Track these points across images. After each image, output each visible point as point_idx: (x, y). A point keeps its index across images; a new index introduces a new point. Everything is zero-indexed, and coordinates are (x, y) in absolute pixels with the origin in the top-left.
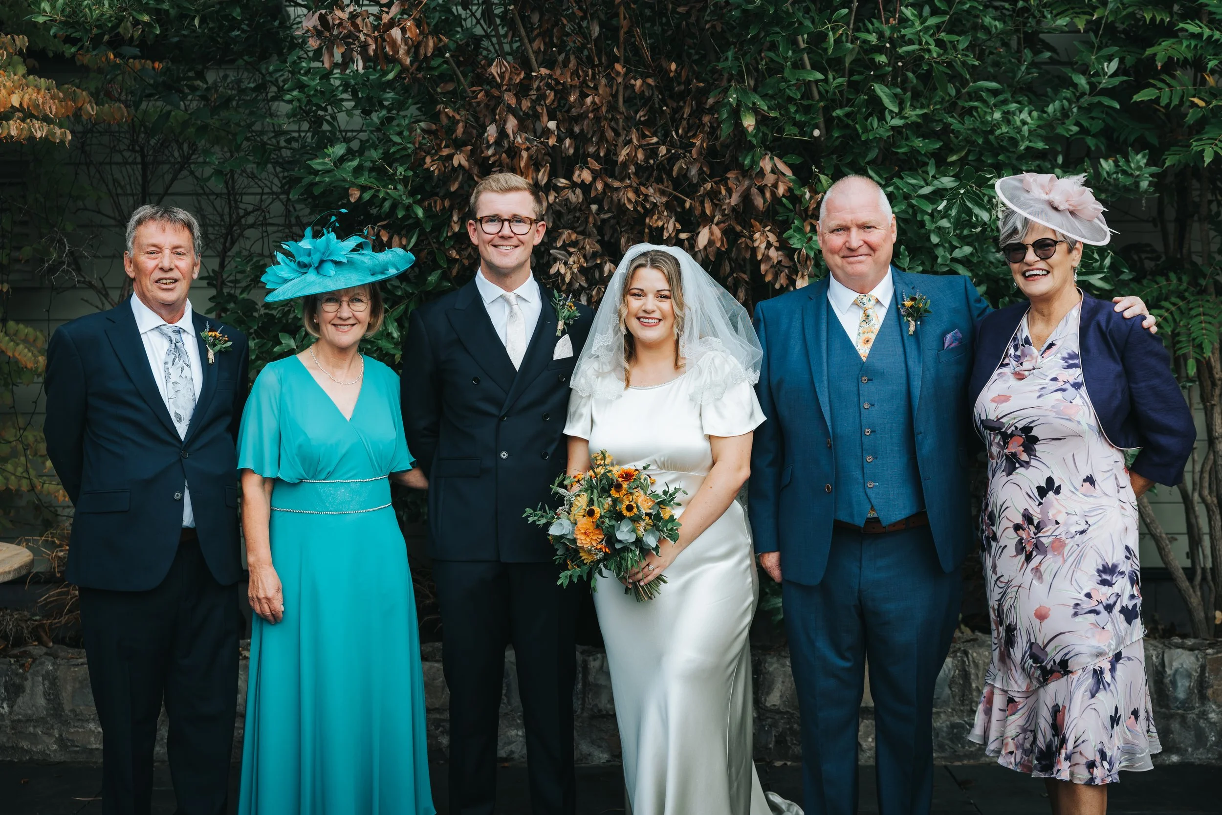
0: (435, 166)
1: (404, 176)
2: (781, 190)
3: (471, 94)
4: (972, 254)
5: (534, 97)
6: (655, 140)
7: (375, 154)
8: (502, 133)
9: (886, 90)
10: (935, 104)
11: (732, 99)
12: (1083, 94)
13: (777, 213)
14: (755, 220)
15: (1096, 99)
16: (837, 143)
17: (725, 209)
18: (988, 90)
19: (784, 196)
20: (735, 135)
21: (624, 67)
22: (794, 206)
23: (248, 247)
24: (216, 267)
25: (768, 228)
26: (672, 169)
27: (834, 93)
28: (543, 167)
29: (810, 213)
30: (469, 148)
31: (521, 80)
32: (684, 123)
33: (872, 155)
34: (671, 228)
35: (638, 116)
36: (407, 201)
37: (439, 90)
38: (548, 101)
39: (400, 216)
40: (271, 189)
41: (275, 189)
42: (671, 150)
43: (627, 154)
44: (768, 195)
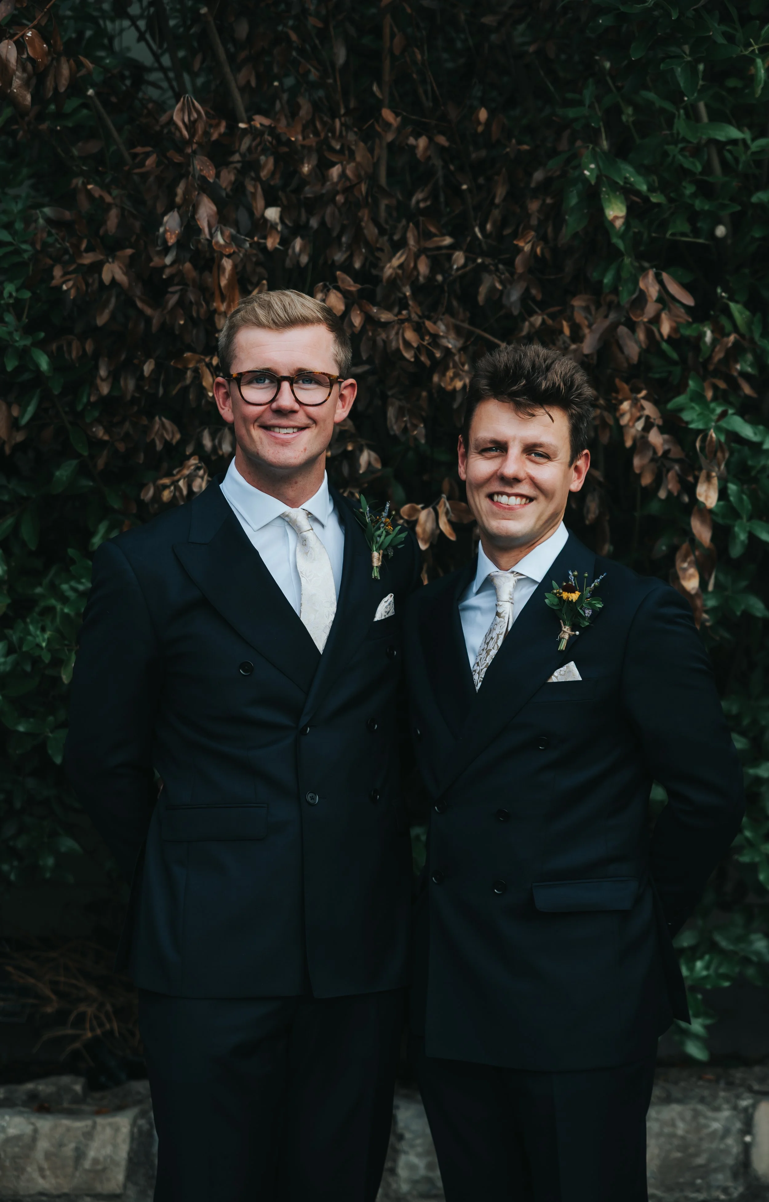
0: (70, 283)
1: (17, 300)
2: (666, 328)
3: (131, 160)
5: (240, 166)
6: (448, 241)
8: (190, 227)
11: (589, 171)
13: (653, 367)
14: (622, 379)
16: (755, 248)
19: (670, 340)
20: (588, 234)
21: (397, 114)
22: (686, 357)
25: (644, 393)
26: (476, 291)
27: (749, 165)
29: (711, 368)
30: (129, 251)
31: (220, 135)
35: (414, 200)
36: (21, 341)
37: (75, 152)
38: (264, 174)
39: (9, 368)
42: (475, 260)
43: (401, 266)
44: (641, 336)
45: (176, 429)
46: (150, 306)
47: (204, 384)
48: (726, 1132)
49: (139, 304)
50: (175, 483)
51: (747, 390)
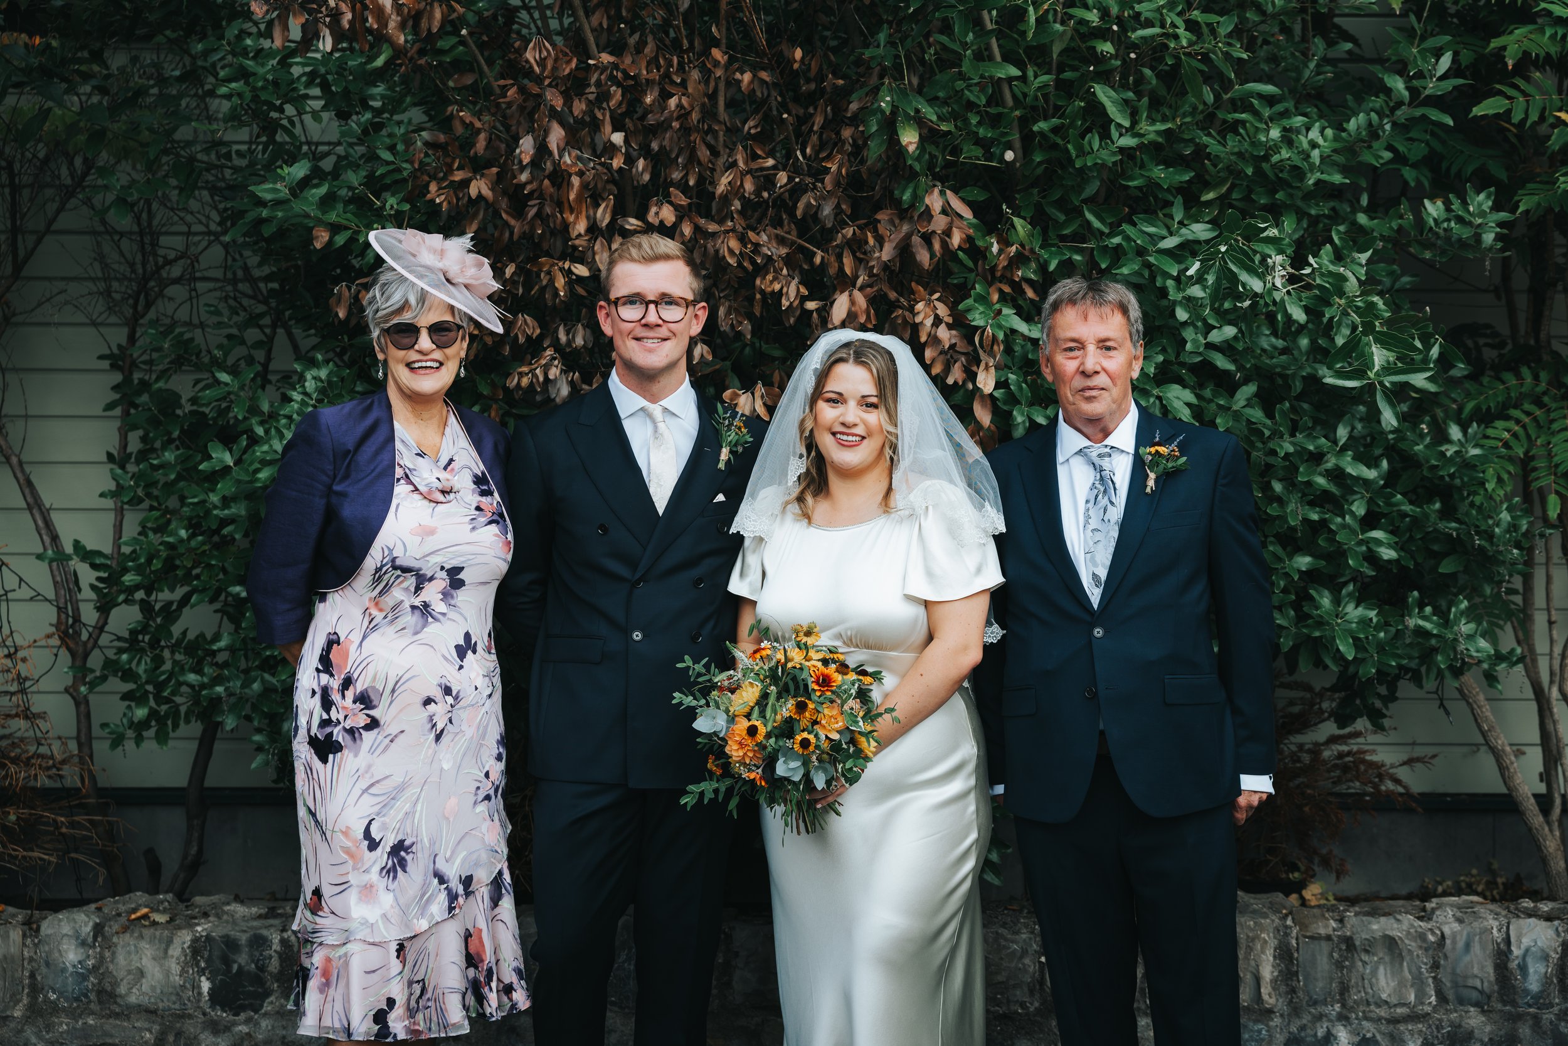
0: (443, 197)
1: (397, 211)
2: (956, 240)
3: (498, 91)
4: (1235, 338)
5: (592, 97)
6: (770, 162)
7: (354, 178)
8: (542, 149)
9: (1112, 93)
10: (1184, 115)
11: (885, 103)
12: (1400, 104)
13: (950, 273)
14: (918, 283)
15: (1418, 112)
16: (1039, 171)
17: (873, 267)
18: (1260, 96)
19: (960, 248)
20: (888, 158)
21: (725, 53)
22: (976, 264)
23: (170, 313)
24: (124, 341)
25: (937, 295)
26: (795, 207)
27: (1036, 98)
28: (604, 200)
29: (998, 274)
30: (495, 170)
31: (572, 71)
32: (815, 138)
33: (1091, 189)
34: (792, 292)
35: (746, 127)
37: (451, 84)
38: (612, 103)
40: (207, 226)
41: (213, 227)
42: (794, 179)
43: (730, 183)
44: (937, 246)
45: (536, 324)
46: (513, 217)
47: (556, 285)
48: (1024, 952)
49: (504, 216)
50: (532, 371)
51: (1030, 293)
